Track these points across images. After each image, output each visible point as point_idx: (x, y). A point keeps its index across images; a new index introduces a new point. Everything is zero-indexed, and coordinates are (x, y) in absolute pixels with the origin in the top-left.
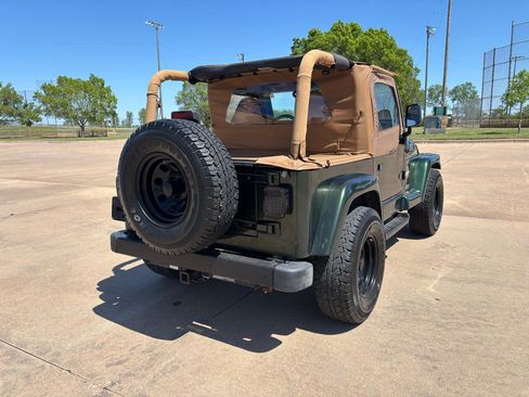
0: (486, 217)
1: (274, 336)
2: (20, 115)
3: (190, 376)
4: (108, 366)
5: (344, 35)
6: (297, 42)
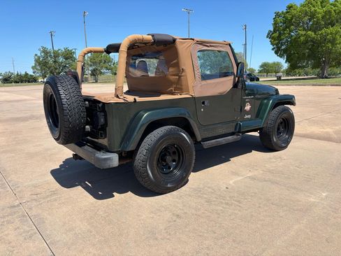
6: (277, 15)
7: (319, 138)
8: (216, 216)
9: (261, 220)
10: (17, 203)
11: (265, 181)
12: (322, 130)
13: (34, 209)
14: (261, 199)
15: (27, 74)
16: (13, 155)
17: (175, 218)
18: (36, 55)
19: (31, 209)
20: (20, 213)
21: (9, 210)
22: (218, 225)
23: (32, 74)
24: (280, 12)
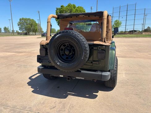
0: (123, 57)
1: (94, 93)
3: (79, 108)
4: (51, 109)
5: (71, 7)
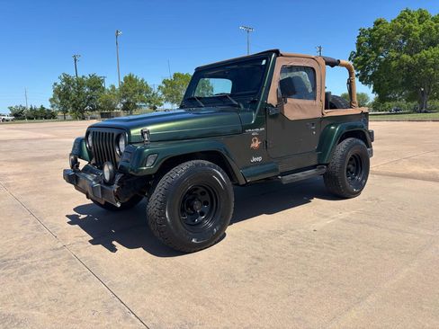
2: (149, 102)
6: (363, 32)
7: (424, 178)
8: (306, 259)
9: (361, 263)
10: (60, 245)
11: (362, 223)
12: (426, 170)
13: (82, 251)
14: (358, 241)
15: (43, 108)
16: (44, 196)
17: (255, 261)
18: (55, 84)
19: (78, 251)
20: (67, 256)
21: (52, 253)
22: (310, 268)
23: (50, 108)
24: (367, 29)
